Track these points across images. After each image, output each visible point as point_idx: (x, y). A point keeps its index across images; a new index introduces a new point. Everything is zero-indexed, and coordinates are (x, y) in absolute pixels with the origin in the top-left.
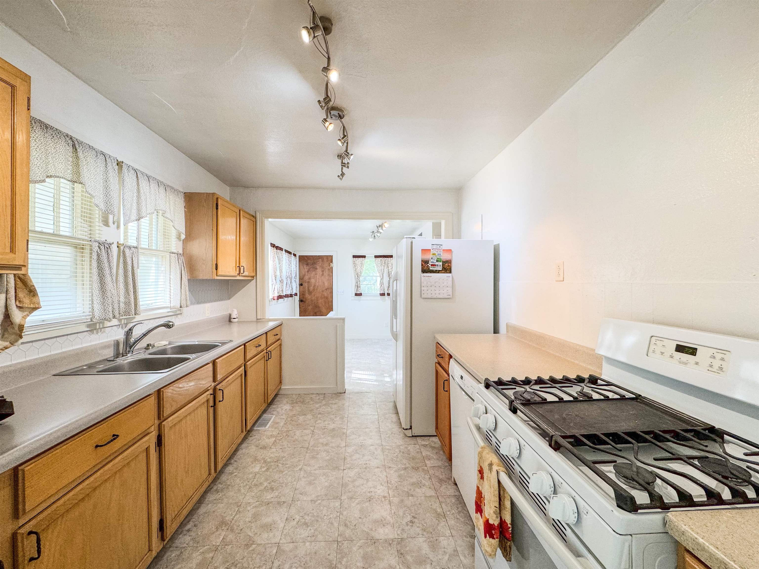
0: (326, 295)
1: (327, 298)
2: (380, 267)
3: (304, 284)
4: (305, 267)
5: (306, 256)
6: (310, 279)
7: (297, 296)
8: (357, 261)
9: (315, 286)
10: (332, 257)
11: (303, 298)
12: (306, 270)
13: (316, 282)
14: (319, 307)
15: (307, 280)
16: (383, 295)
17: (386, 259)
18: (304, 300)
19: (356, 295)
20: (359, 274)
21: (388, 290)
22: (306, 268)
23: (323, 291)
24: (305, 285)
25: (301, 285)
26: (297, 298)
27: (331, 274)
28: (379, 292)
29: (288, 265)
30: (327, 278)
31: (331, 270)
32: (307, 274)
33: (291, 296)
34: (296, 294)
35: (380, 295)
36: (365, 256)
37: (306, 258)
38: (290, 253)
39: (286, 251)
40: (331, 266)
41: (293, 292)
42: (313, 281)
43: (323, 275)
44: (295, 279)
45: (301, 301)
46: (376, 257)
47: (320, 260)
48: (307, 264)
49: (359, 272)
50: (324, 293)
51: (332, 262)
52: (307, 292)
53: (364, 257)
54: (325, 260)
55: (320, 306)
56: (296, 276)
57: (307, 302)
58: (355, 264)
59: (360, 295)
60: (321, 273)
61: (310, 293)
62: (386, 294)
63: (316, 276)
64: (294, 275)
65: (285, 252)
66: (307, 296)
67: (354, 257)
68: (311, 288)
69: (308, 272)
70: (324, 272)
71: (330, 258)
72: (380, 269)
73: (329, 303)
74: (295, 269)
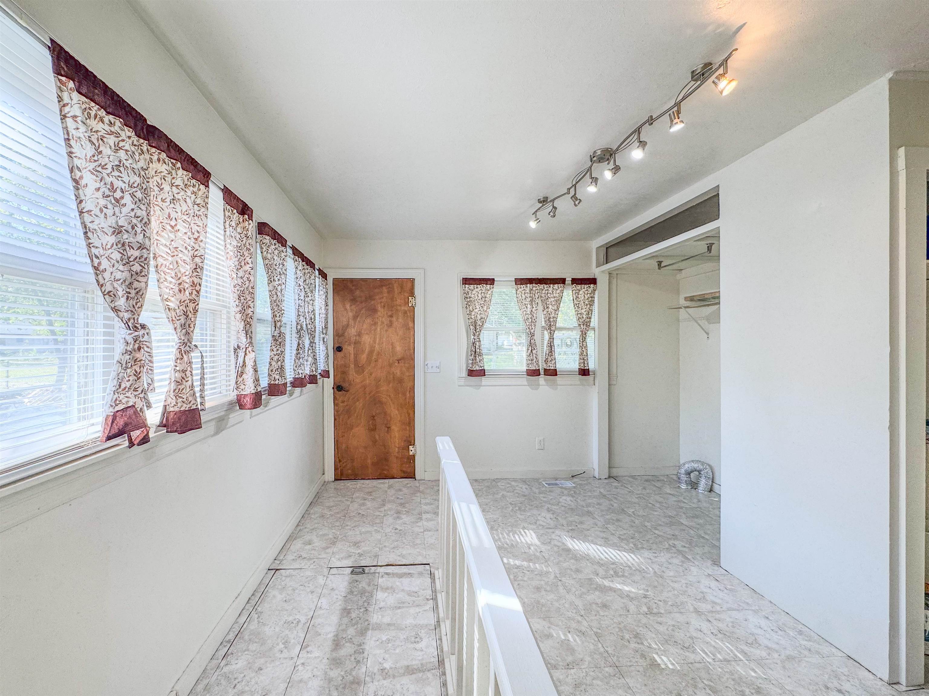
0: (398, 373)
1: (401, 381)
2: (529, 306)
3: (345, 347)
4: (348, 307)
5: (352, 280)
6: (359, 334)
7: (329, 377)
8: (474, 292)
9: (371, 352)
10: (412, 281)
11: (344, 381)
12: (351, 314)
13: (374, 342)
14: (381, 403)
15: (353, 339)
16: (534, 373)
17: (541, 286)
18: (345, 385)
19: (471, 373)
20: (479, 323)
21: (546, 361)
22: (349, 310)
23: (391, 365)
24: (349, 349)
25: (339, 349)
26: (329, 383)
27: (411, 325)
28: (524, 368)
29: (302, 294)
30: (401, 333)
31: (410, 314)
32: (352, 322)
33: (313, 379)
34: (326, 374)
35: (528, 375)
36: (493, 280)
37: (349, 284)
38: (310, 263)
39: (296, 252)
40: (410, 305)
41: (316, 369)
42: (366, 339)
43: (390, 325)
44: (322, 336)
45: (338, 388)
46: (520, 281)
47: (385, 290)
48: (354, 300)
49: (479, 317)
50: (393, 369)
51: (412, 294)
52: (352, 366)
53: (491, 281)
54: (396, 291)
55: (384, 400)
56: (326, 328)
57: (352, 390)
58: (467, 301)
59: (482, 373)
60: (386, 320)
61: (360, 369)
62: (542, 372)
63: (373, 327)
64: (319, 324)
65: (294, 254)
66: (352, 374)
67: (466, 281)
68: (363, 357)
69: (355, 318)
70: (394, 319)
71: (409, 285)
72: (529, 310)
73: (404, 394)
74: (323, 311)
